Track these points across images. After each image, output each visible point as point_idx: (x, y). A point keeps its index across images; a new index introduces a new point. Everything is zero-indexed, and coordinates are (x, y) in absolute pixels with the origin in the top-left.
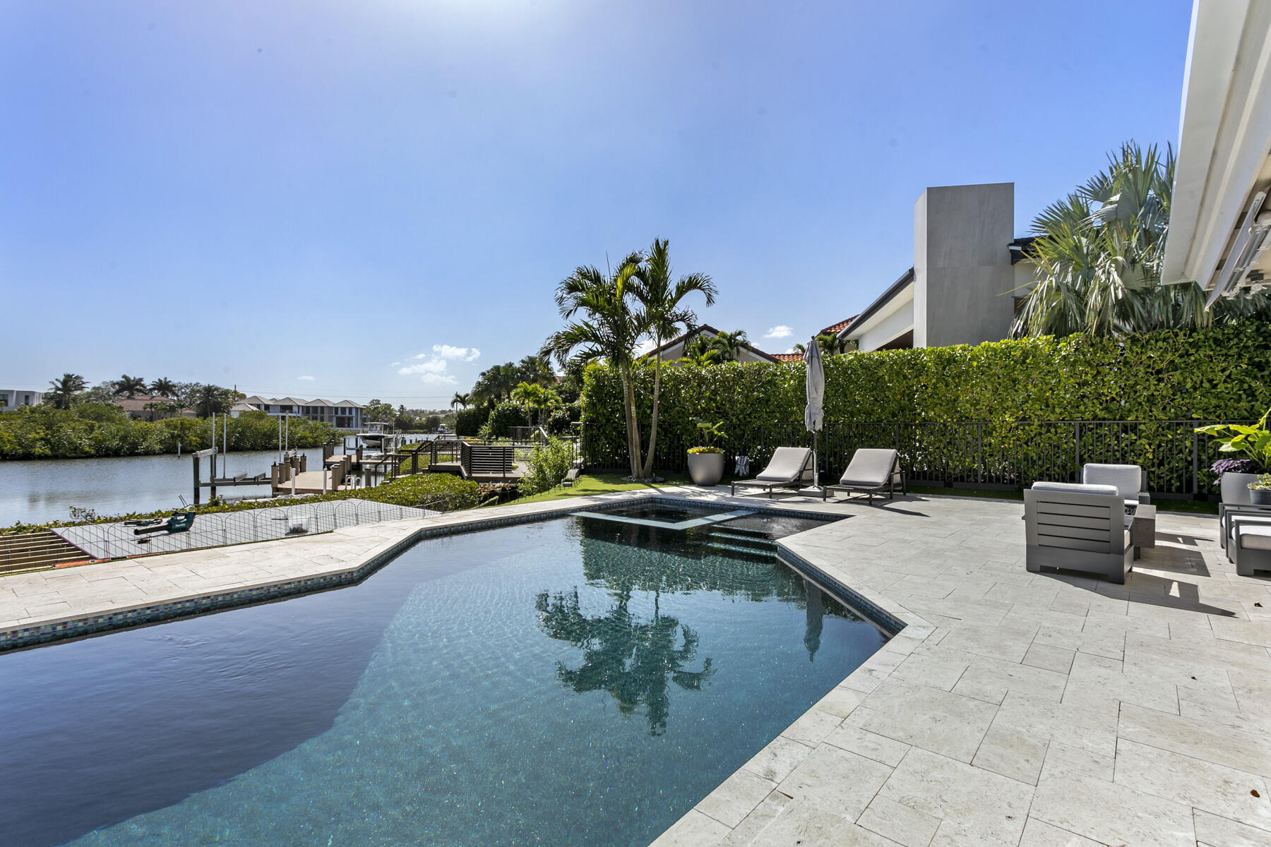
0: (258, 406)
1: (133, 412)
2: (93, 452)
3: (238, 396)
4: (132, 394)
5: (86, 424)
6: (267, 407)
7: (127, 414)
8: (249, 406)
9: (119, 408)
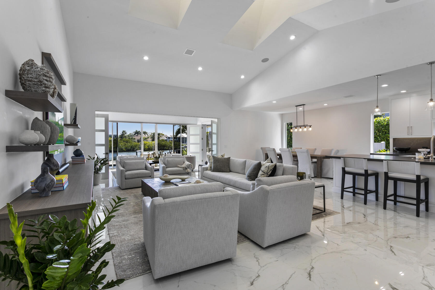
0: (167, 138)
1: (138, 140)
2: (125, 150)
4: (138, 135)
5: (124, 143)
6: (169, 138)
7: (136, 140)
8: (164, 137)
9: (135, 139)
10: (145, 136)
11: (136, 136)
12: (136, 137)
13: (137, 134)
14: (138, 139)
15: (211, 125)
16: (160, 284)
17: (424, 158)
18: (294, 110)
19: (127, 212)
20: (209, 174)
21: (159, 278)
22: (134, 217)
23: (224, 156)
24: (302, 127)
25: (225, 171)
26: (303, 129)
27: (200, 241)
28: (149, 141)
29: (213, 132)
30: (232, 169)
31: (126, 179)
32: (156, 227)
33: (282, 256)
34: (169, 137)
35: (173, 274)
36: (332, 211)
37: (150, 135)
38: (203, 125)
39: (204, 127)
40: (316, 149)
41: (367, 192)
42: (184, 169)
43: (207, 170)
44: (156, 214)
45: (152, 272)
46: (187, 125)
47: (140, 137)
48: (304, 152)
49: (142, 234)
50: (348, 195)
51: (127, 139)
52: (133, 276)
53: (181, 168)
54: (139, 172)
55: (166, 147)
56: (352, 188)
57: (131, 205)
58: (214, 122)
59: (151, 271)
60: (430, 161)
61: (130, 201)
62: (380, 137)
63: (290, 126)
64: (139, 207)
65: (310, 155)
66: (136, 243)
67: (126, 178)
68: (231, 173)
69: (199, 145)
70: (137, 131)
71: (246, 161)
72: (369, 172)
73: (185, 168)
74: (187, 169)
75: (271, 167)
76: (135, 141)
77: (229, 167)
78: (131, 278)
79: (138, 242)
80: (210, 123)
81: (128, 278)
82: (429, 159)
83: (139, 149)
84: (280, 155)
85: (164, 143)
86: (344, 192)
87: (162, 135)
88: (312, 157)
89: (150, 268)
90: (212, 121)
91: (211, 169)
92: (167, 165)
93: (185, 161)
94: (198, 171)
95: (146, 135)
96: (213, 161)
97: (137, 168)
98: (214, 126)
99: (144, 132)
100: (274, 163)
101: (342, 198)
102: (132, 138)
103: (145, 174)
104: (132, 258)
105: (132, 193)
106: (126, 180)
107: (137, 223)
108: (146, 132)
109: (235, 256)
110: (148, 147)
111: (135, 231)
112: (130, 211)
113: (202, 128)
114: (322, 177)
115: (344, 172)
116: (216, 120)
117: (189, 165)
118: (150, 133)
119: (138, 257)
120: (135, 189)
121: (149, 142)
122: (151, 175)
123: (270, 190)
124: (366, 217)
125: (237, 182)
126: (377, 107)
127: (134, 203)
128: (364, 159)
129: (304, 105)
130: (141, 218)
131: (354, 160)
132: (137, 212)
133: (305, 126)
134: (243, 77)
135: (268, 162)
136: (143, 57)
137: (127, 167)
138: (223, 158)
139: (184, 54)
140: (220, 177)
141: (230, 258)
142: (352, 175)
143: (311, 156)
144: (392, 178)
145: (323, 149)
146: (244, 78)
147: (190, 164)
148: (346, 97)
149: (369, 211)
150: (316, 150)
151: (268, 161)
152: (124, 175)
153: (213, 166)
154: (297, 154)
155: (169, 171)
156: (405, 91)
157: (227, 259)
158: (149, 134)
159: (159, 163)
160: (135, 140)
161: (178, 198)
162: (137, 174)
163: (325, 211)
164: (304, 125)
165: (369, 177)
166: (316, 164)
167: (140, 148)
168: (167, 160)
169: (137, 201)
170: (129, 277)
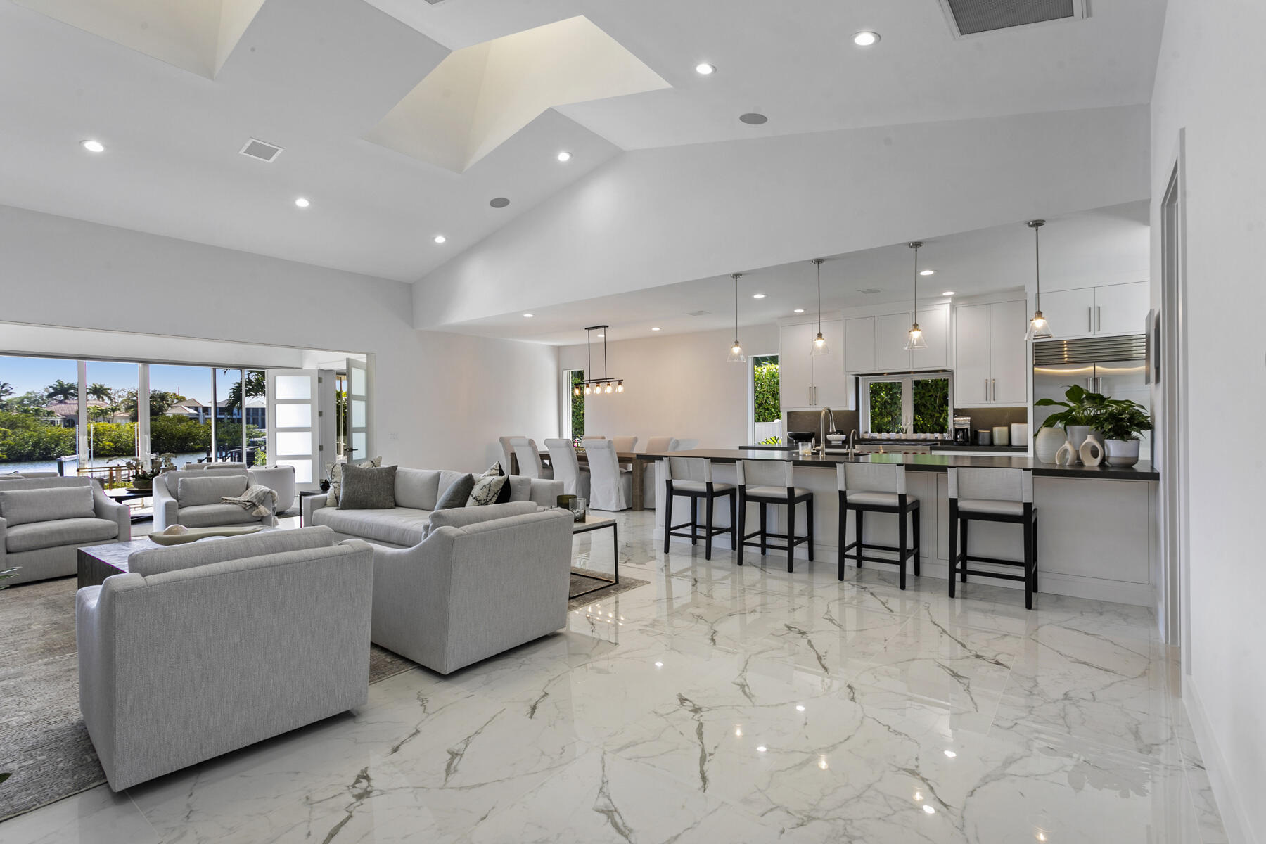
0: (196, 409)
1: (65, 416)
3: (177, 399)
4: (65, 398)
7: (58, 420)
8: (186, 408)
9: (50, 413)
10: (100, 402)
11: (55, 405)
12: (58, 406)
13: (61, 397)
14: (65, 413)
15: (346, 374)
16: (133, 801)
17: (812, 453)
18: (581, 339)
19: (13, 652)
20: (330, 517)
21: (130, 786)
22: (46, 664)
23: (379, 462)
24: (601, 384)
25: (380, 506)
26: (603, 390)
27: (259, 675)
28: (119, 421)
29: (355, 392)
30: (401, 496)
31: (8, 552)
32: (118, 650)
33: (485, 685)
34: (205, 405)
35: (174, 770)
36: (633, 581)
37: (121, 399)
38: (322, 370)
39: (324, 377)
40: (636, 440)
41: (712, 531)
42: (245, 508)
43: (326, 504)
44: (117, 615)
45: (107, 782)
46: (266, 371)
47: (75, 407)
48: (603, 448)
49: (76, 701)
50: (681, 543)
51: (15, 413)
52: (41, 803)
53: (235, 504)
54: (67, 527)
55: (194, 440)
56: (691, 526)
57: (32, 632)
58: (358, 365)
59: (104, 781)
60: (820, 460)
61: (28, 622)
62: (775, 409)
63: (579, 379)
64: (67, 635)
65: (617, 453)
66: (53, 727)
67: (11, 549)
68: (398, 510)
69: (309, 434)
70: (61, 384)
71: (439, 475)
72: (716, 487)
73: (248, 504)
74: (257, 507)
75: (495, 485)
76: (53, 423)
77: (393, 495)
78: (33, 808)
79: (62, 725)
80: (342, 367)
81: (24, 810)
82: (819, 454)
83: (69, 452)
84: (544, 456)
85: (182, 427)
86: (671, 536)
87: (175, 401)
88: (623, 460)
89: (101, 773)
90: (348, 360)
91: (338, 503)
92: (182, 498)
93: (250, 483)
94: (299, 514)
95: (105, 398)
96: (345, 479)
97: (58, 513)
98: (358, 377)
99: (96, 387)
100: (506, 475)
101: (667, 550)
102: (37, 411)
103: (95, 530)
104: (38, 766)
105: (35, 597)
106: (9, 556)
107: (59, 678)
108: (105, 389)
109: (365, 703)
110: (115, 443)
111: (47, 698)
112: (29, 650)
113: (320, 380)
114: (645, 507)
115: (671, 491)
116: (363, 358)
117: (266, 494)
118: (125, 394)
119: (60, 759)
120: (51, 583)
121: (118, 426)
122: (117, 533)
123: (457, 536)
124: (698, 584)
125: (407, 535)
126: (737, 343)
127: (44, 625)
128: (705, 458)
129: (605, 327)
130: (73, 661)
131: (688, 462)
132: (59, 648)
133: (608, 381)
134: (440, 240)
135: (491, 475)
136: (81, 142)
137: (16, 513)
138: (374, 468)
139: (242, 152)
140: (361, 524)
141: (349, 709)
142: (690, 497)
143: (618, 458)
144: (754, 498)
145: (651, 438)
146: (443, 244)
147: (269, 492)
148: (691, 314)
149: (717, 574)
150: (638, 443)
151: (491, 473)
152: (4, 537)
153: (343, 492)
154: (586, 453)
155: (192, 516)
156: (802, 311)
157: (341, 712)
158: (119, 396)
159: (152, 495)
160: (53, 419)
161: (192, 570)
162: (60, 532)
163: (617, 582)
164: (606, 379)
165: (714, 498)
166: (631, 477)
167: (74, 449)
168: (182, 481)
169: (58, 617)
170: (27, 808)
